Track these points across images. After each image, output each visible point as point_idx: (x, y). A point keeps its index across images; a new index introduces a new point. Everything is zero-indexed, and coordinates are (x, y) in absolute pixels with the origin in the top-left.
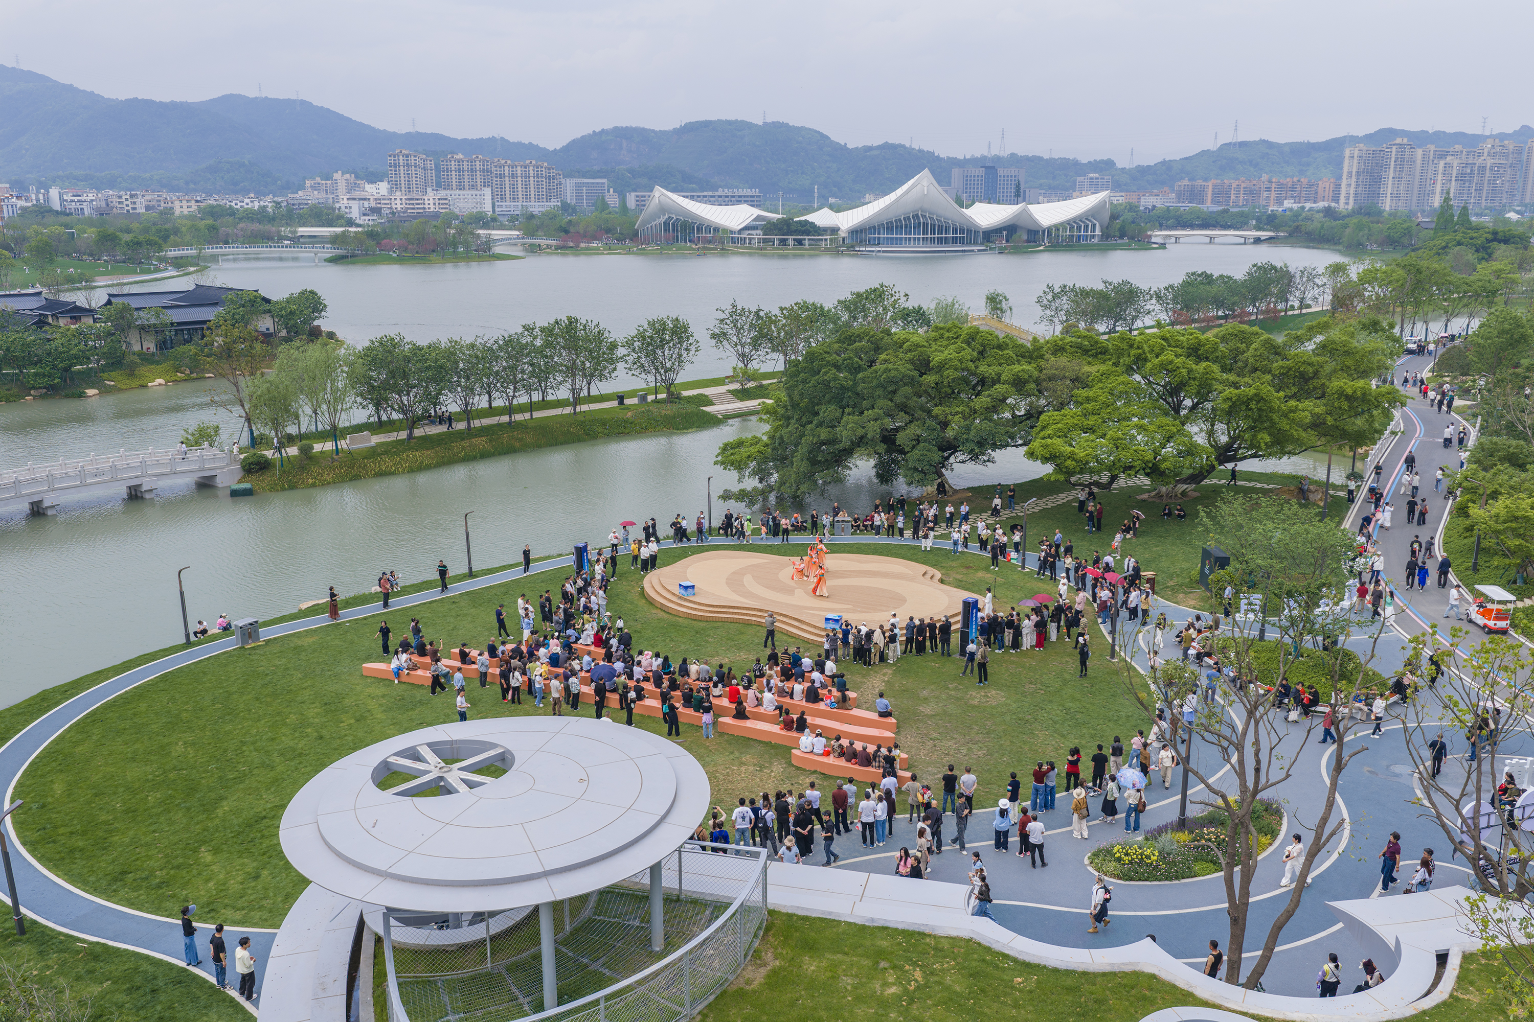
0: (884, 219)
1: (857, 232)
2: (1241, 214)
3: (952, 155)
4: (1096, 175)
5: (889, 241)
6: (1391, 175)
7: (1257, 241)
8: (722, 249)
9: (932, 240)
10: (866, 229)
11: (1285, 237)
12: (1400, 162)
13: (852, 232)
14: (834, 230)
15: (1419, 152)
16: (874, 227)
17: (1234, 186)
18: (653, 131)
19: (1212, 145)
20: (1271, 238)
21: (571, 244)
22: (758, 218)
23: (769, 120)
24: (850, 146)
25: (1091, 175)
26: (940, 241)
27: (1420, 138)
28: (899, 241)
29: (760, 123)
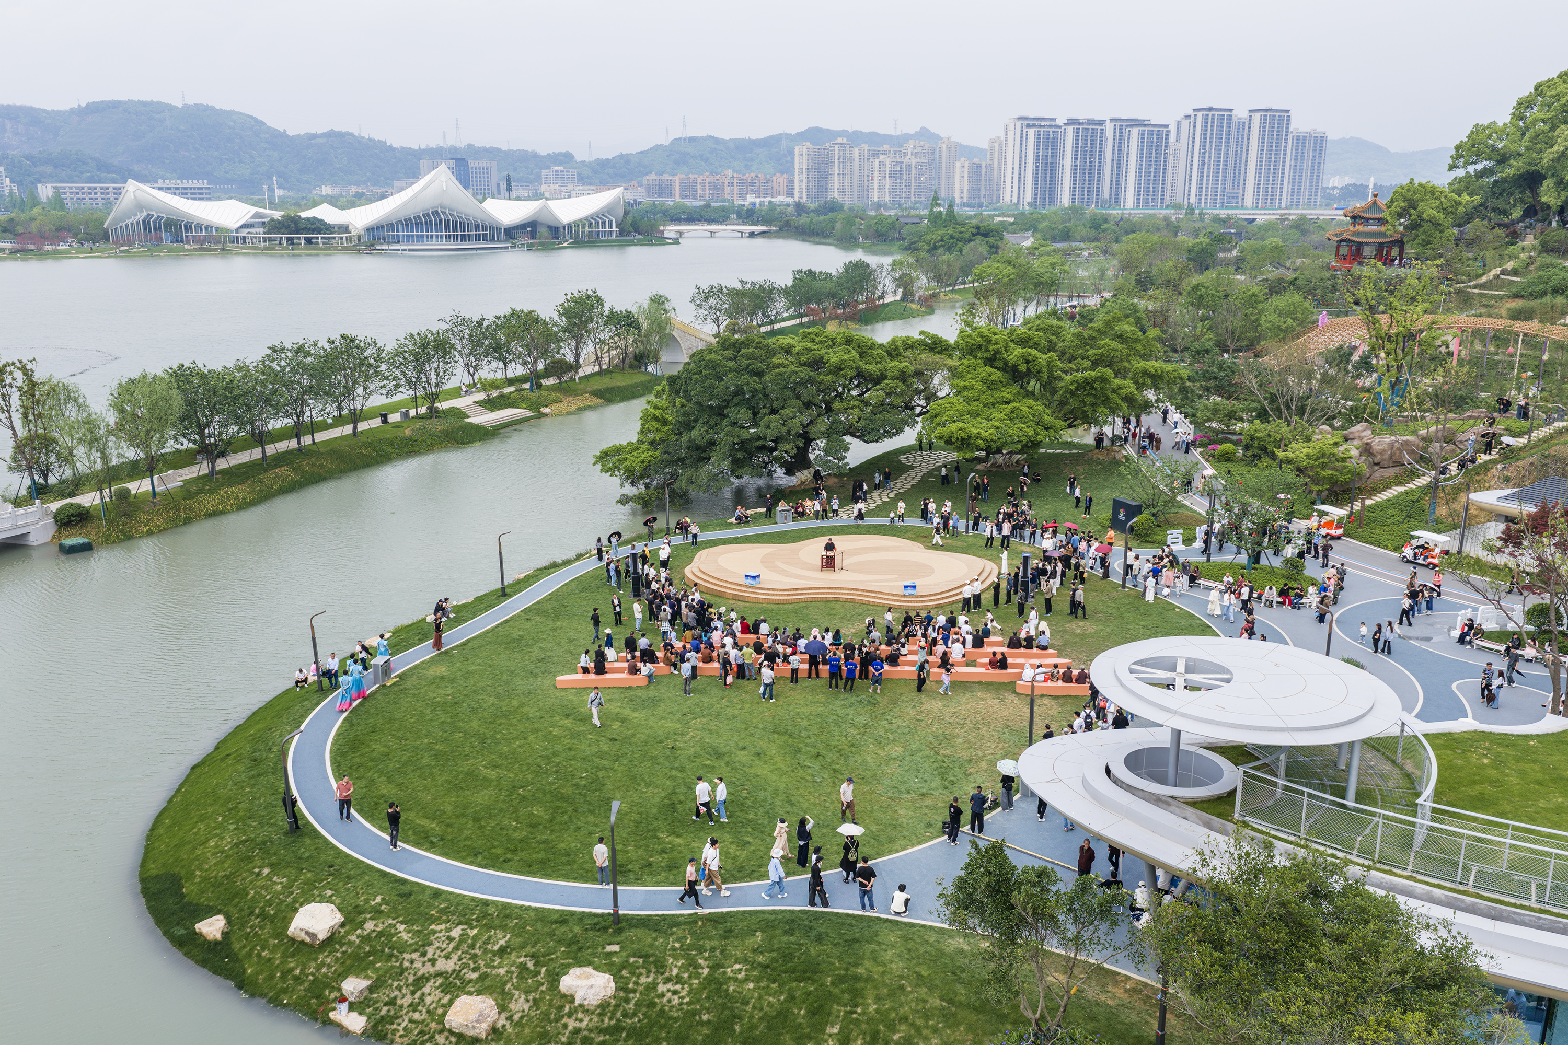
0: (402, 216)
1: (373, 229)
2: (723, 209)
3: (406, 145)
4: (561, 168)
5: (410, 239)
6: (837, 172)
7: (752, 235)
8: (223, 250)
9: (455, 238)
10: (383, 227)
11: (777, 232)
12: (843, 160)
13: (368, 229)
14: (345, 229)
15: (856, 151)
16: (392, 224)
17: (699, 180)
18: (44, 111)
19: (665, 141)
20: (764, 232)
21: (32, 247)
22: (257, 215)
23: (190, 101)
24: (290, 133)
25: (556, 168)
26: (463, 238)
27: (856, 138)
28: (420, 238)
29: (180, 106)
